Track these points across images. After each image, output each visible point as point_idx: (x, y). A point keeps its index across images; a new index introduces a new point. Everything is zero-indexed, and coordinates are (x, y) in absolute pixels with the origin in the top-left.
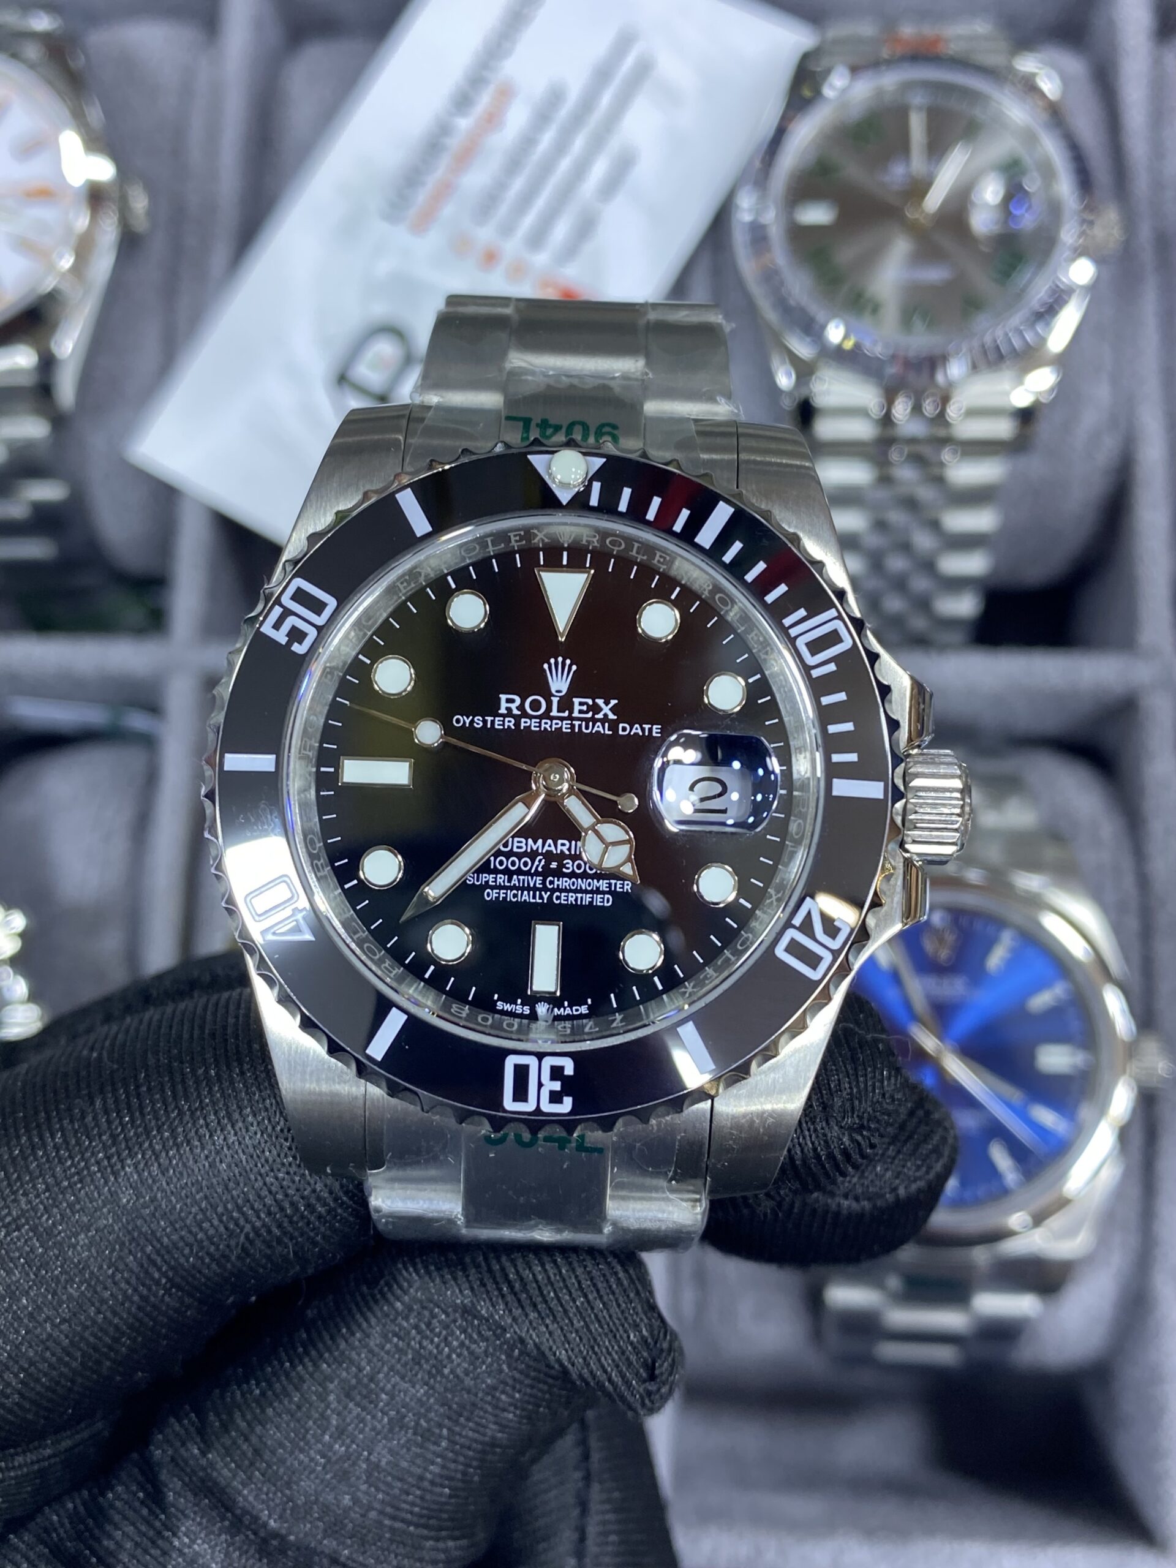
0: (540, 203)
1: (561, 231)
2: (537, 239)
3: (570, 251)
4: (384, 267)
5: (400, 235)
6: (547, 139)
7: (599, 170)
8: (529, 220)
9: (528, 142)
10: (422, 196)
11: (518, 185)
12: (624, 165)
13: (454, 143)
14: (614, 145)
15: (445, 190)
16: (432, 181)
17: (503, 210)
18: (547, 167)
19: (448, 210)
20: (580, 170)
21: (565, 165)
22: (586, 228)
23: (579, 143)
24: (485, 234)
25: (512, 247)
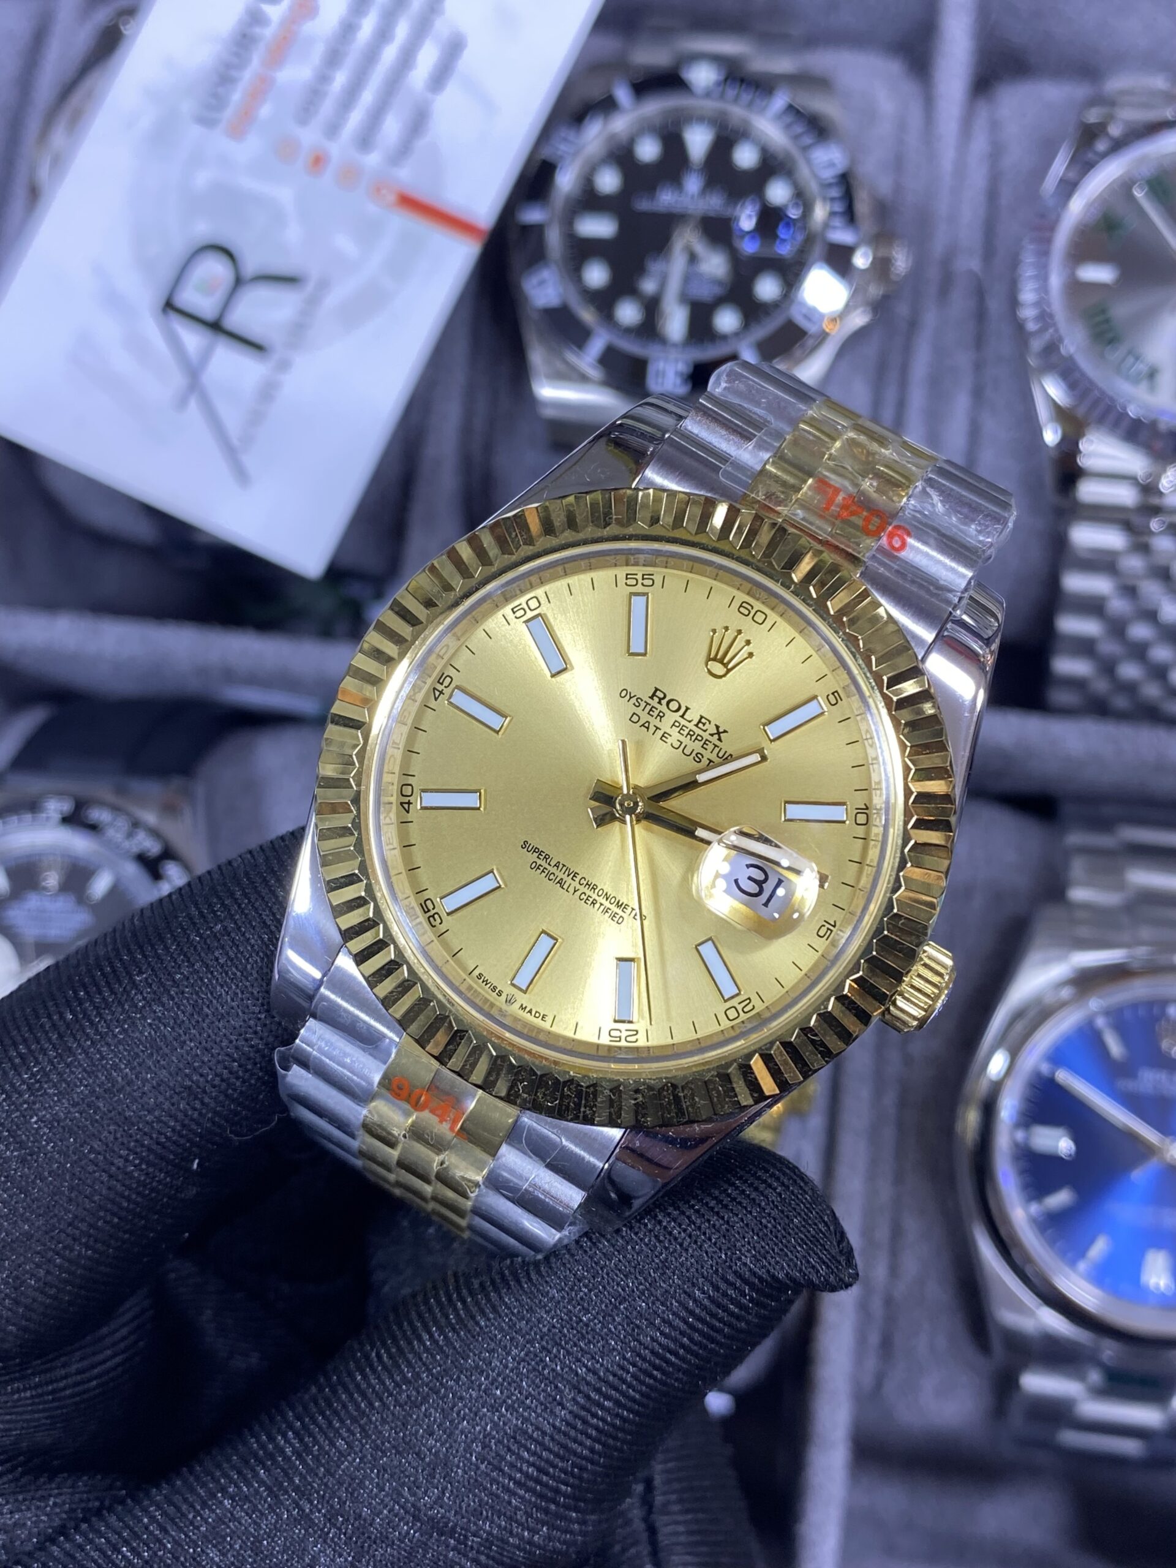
0: (368, 97)
1: (392, 127)
2: (366, 140)
4: (202, 179)
5: (219, 141)
9: (348, 29)
10: (237, 97)
11: (340, 79)
12: (454, 48)
13: (268, 33)
15: (262, 88)
16: (247, 76)
17: (327, 108)
18: (371, 56)
19: (265, 111)
21: (390, 53)
22: (419, 122)
24: (309, 136)
25: (339, 149)
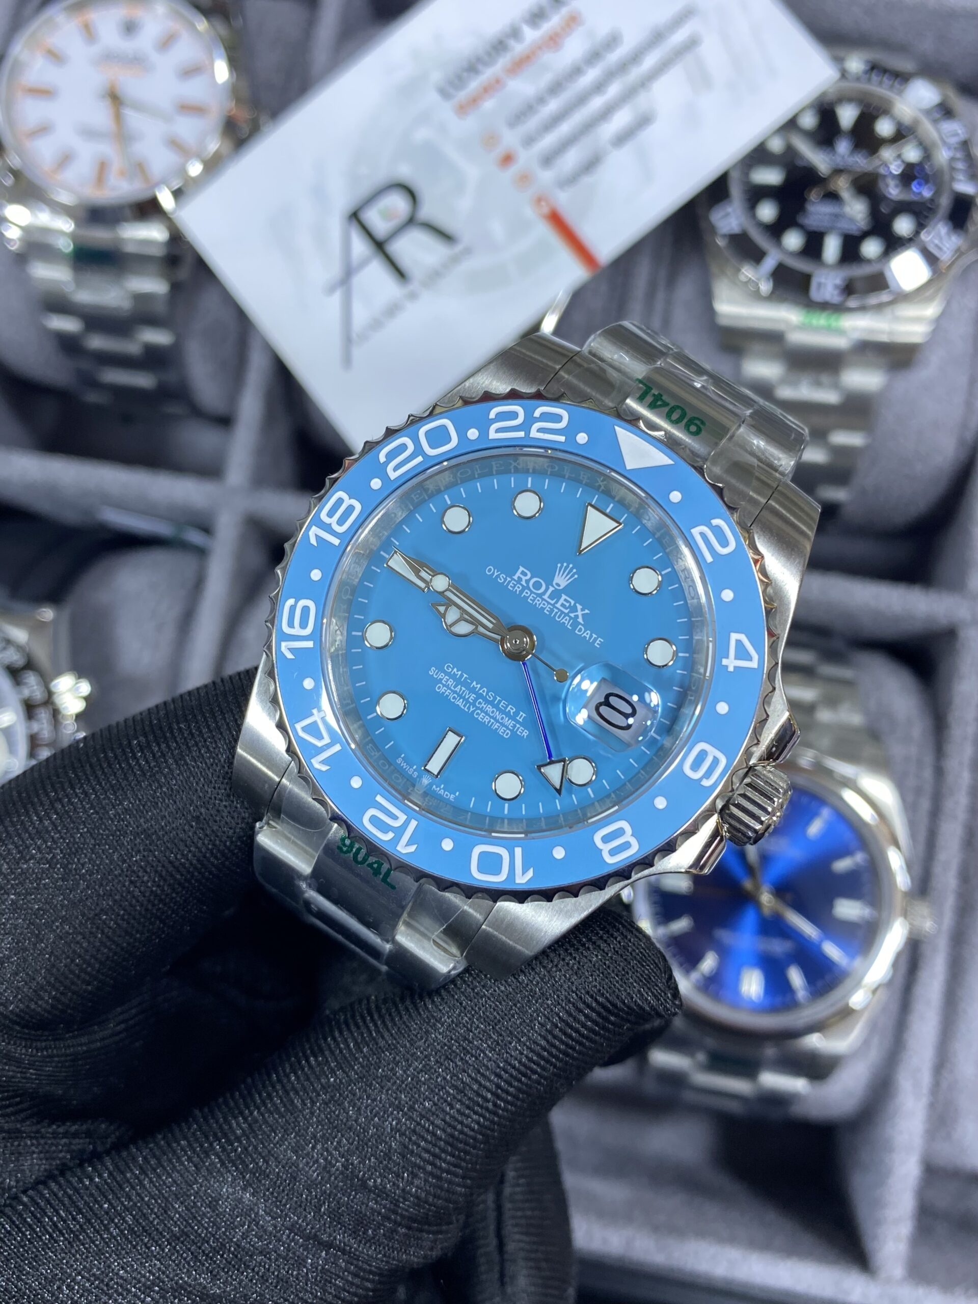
3: (572, 180)
6: (591, 75)
7: (621, 119)
8: (549, 140)
14: (642, 101)
20: (606, 114)
23: (614, 90)
